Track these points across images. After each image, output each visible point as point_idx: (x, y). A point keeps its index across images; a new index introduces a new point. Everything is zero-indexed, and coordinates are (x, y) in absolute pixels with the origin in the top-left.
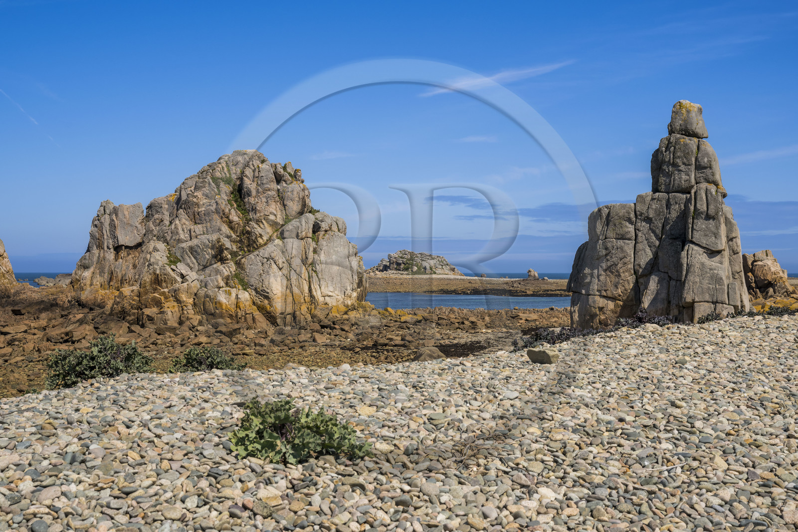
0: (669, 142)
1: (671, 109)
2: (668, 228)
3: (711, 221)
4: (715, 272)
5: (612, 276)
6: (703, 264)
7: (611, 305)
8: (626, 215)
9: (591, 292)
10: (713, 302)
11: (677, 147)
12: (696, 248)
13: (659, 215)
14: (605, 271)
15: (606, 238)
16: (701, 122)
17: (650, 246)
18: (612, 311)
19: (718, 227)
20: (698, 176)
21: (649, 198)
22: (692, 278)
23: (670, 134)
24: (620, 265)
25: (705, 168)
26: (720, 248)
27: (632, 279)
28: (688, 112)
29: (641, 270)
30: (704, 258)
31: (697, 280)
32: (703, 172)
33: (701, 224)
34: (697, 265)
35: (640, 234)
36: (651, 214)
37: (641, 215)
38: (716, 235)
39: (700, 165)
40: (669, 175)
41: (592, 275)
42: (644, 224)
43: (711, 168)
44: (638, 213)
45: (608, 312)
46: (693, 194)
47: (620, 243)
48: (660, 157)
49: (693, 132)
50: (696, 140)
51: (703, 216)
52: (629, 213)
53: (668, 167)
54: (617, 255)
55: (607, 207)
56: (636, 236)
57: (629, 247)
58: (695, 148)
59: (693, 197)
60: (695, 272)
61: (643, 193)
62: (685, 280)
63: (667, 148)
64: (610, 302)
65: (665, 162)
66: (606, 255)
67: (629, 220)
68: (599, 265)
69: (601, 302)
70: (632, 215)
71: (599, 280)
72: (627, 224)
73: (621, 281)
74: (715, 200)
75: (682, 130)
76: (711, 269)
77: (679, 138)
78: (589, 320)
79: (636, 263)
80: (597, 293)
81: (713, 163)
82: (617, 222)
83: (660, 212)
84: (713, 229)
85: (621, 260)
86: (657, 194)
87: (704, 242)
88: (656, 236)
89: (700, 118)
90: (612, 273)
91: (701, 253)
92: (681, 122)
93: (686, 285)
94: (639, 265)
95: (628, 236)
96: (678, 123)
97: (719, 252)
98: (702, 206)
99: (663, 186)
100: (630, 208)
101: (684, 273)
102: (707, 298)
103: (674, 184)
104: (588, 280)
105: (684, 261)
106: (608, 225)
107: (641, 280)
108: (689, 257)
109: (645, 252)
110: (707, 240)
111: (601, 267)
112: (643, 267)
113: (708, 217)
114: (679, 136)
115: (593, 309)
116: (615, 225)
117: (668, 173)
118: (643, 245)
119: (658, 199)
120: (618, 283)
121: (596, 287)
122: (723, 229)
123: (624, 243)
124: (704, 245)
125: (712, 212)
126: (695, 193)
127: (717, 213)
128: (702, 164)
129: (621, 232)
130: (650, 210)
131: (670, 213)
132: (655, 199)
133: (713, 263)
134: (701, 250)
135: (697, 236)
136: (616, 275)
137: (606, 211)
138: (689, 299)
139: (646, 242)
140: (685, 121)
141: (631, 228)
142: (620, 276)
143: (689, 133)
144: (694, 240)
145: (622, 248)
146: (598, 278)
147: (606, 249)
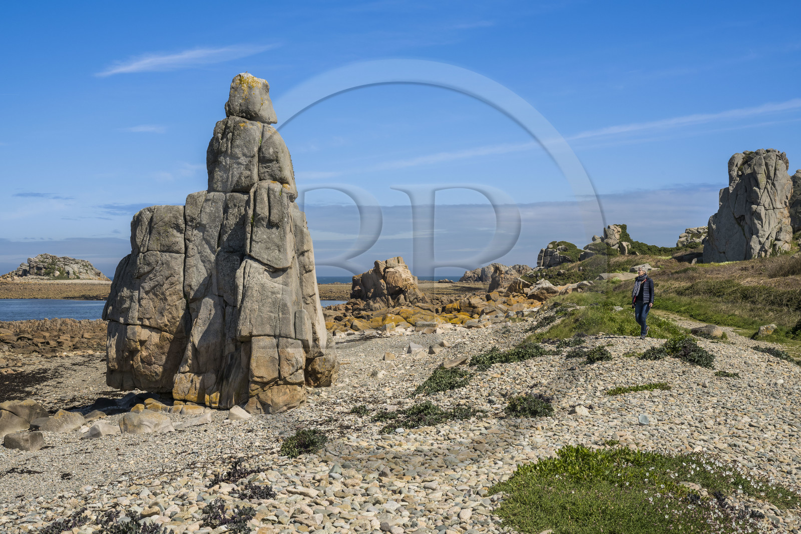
0: (227, 127)
1: (230, 84)
2: (225, 238)
3: (274, 230)
4: (279, 296)
5: (156, 299)
6: (263, 286)
7: (155, 337)
8: (173, 220)
9: (130, 321)
10: (275, 336)
11: (236, 133)
12: (255, 265)
13: (214, 221)
14: (147, 293)
15: (148, 250)
16: (266, 102)
17: (203, 261)
18: (157, 345)
19: (283, 238)
20: (262, 171)
21: (202, 199)
22: (249, 304)
23: (228, 116)
24: (166, 286)
25: (271, 161)
26: (286, 265)
27: (181, 304)
28: (250, 88)
29: (192, 294)
30: (265, 278)
31: (256, 306)
32: (269, 167)
33: (261, 233)
34: (256, 288)
35: (191, 246)
36: (205, 220)
37: (191, 221)
38: (280, 248)
39: (264, 157)
40: (227, 170)
41: (131, 298)
42: (196, 232)
43: (277, 161)
44: (188, 218)
45: (152, 347)
46: (252, 194)
47: (166, 256)
48: (216, 145)
49: (256, 114)
50: (260, 125)
51: (265, 224)
52: (176, 218)
53: (225, 158)
54: (162, 273)
55: (150, 210)
56: (186, 248)
57: (177, 262)
58: (258, 136)
59: (252, 197)
60: (253, 296)
61: (194, 191)
62: (241, 307)
63: (224, 134)
64: (154, 334)
65: (222, 152)
66: (149, 272)
67: (177, 228)
68: (140, 285)
69: (144, 334)
70: (181, 221)
71: (140, 305)
72: (175, 232)
73: (168, 307)
74: (281, 202)
75: (242, 112)
76: (273, 293)
77: (239, 122)
78: (128, 357)
79: (187, 283)
80: (138, 322)
81: (281, 155)
82: (162, 230)
83: (215, 217)
84: (277, 240)
85: (167, 279)
86: (212, 194)
87: (265, 257)
88: (211, 248)
89: (266, 97)
90: (156, 295)
91: (261, 271)
92: (240, 101)
93: (242, 313)
94: (190, 286)
95: (176, 248)
96: (238, 103)
97: (284, 270)
98: (263, 211)
99: (219, 184)
100: (178, 211)
101: (240, 297)
102: (268, 330)
103: (232, 181)
104: (126, 305)
105: (240, 282)
106: (150, 233)
107: (193, 305)
108: (246, 276)
109: (197, 270)
110: (269, 255)
111: (143, 288)
112: (196, 288)
113: (271, 225)
114: (238, 119)
115: (133, 343)
116: (159, 233)
117: (225, 166)
118: (195, 260)
119: (214, 201)
120: (164, 309)
121: (136, 315)
122: (290, 239)
123: (171, 257)
124: (265, 261)
125: (275, 218)
126: (255, 193)
127: (281, 219)
128: (267, 155)
129: (167, 243)
130: (203, 215)
131: (227, 219)
132: (209, 200)
133: (276, 284)
134: (261, 268)
135: (257, 250)
136: (161, 299)
137: (148, 215)
138: (245, 332)
139: (198, 256)
140: (246, 99)
141: (179, 238)
142: (166, 299)
143: (251, 116)
144: (253, 254)
145: (167, 264)
146: (139, 302)
147: (149, 264)
